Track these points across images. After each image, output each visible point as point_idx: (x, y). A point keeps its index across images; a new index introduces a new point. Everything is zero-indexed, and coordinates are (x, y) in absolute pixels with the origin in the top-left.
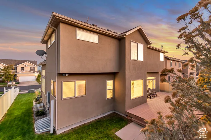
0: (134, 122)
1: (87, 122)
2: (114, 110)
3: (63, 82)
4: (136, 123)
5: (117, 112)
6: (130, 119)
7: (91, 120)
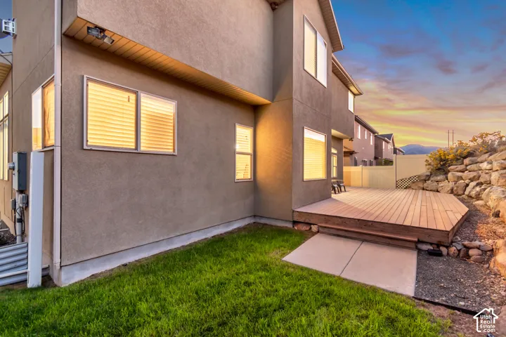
0: (322, 233)
1: (177, 244)
2: (255, 216)
3: (88, 79)
4: (330, 234)
5: (263, 221)
6: (308, 229)
7: (189, 239)
